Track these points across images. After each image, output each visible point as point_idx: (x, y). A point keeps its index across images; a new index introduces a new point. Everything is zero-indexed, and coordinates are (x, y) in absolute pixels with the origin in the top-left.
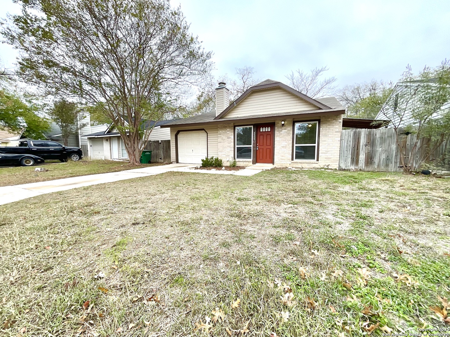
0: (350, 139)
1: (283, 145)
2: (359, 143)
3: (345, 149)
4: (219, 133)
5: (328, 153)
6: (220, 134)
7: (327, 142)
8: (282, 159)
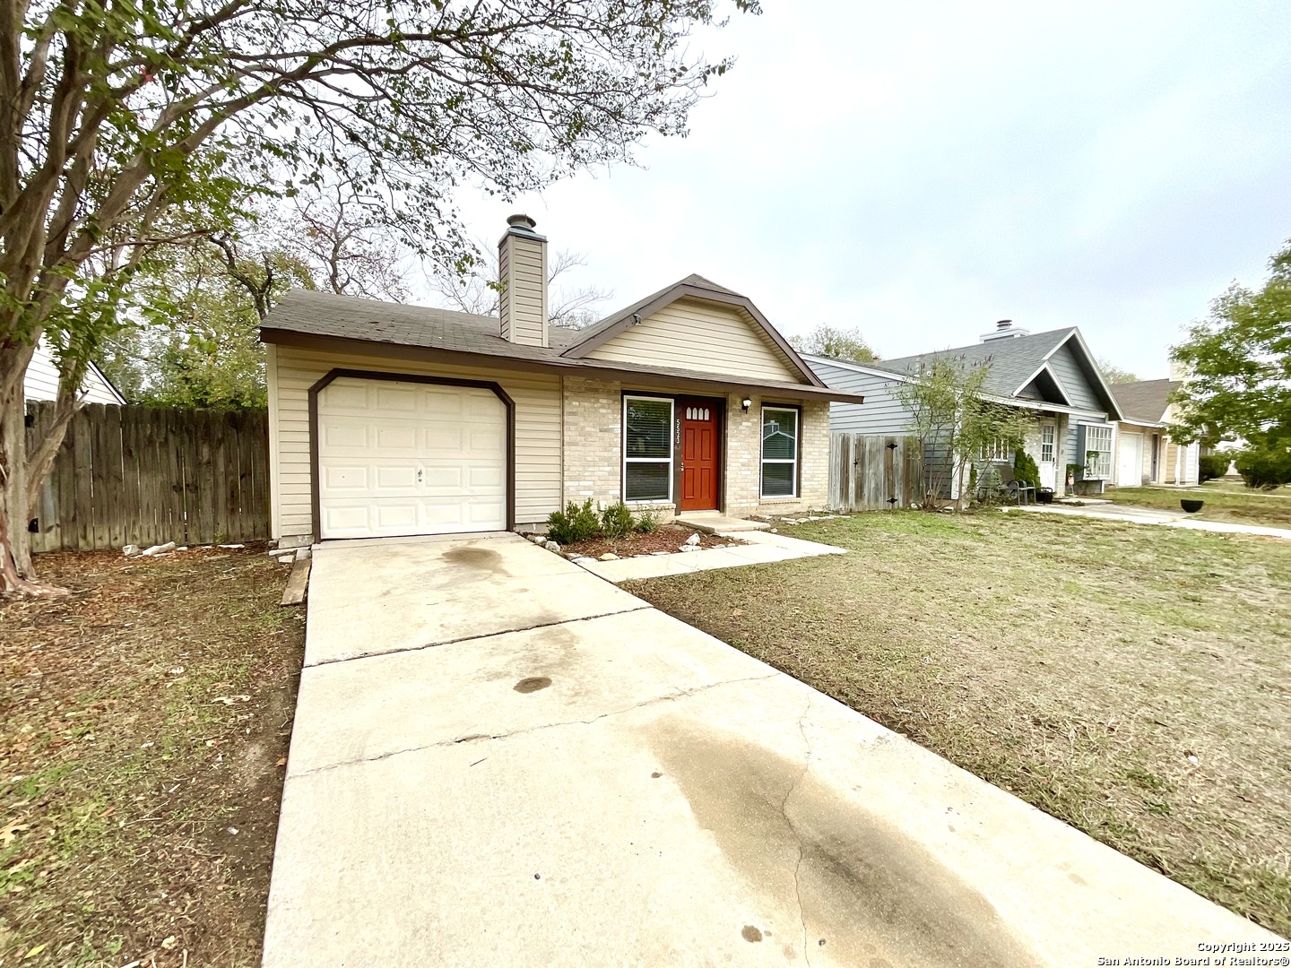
0: (838, 452)
1: (743, 461)
2: (847, 459)
3: (833, 472)
4: (567, 408)
5: (815, 479)
7: (811, 457)
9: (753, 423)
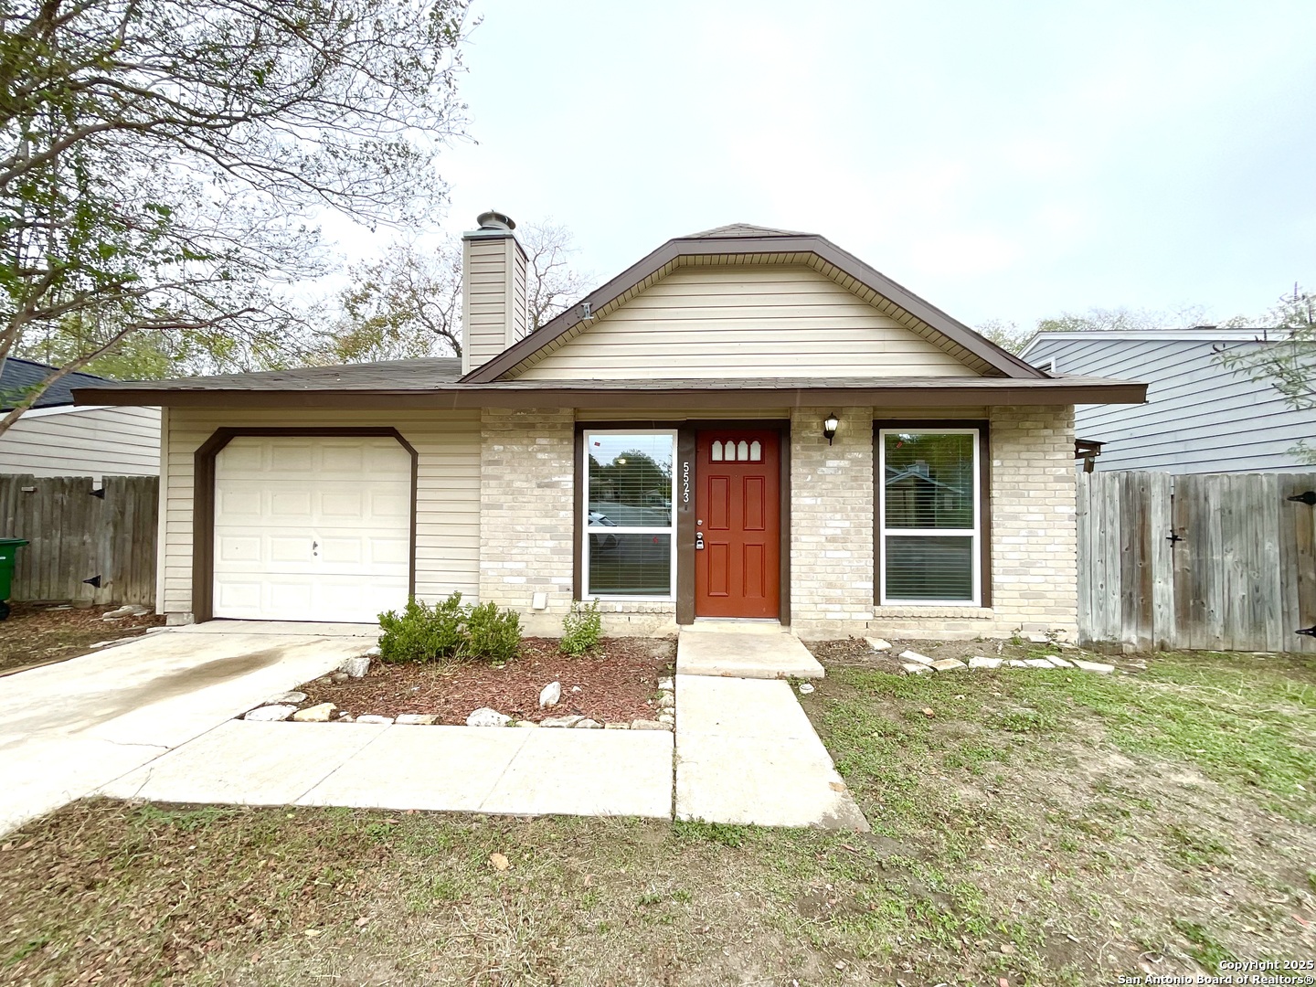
0: (1110, 512)
1: (829, 532)
2: (1144, 528)
3: (1096, 557)
4: (486, 456)
5: (1032, 571)
6: (496, 463)
7: (1023, 524)
8: (829, 601)
9: (853, 461)
